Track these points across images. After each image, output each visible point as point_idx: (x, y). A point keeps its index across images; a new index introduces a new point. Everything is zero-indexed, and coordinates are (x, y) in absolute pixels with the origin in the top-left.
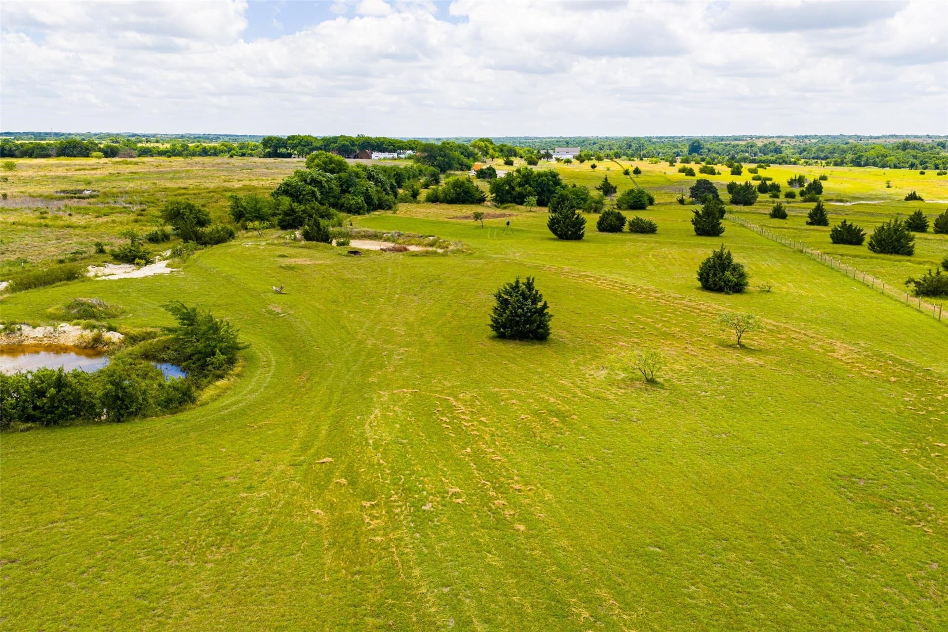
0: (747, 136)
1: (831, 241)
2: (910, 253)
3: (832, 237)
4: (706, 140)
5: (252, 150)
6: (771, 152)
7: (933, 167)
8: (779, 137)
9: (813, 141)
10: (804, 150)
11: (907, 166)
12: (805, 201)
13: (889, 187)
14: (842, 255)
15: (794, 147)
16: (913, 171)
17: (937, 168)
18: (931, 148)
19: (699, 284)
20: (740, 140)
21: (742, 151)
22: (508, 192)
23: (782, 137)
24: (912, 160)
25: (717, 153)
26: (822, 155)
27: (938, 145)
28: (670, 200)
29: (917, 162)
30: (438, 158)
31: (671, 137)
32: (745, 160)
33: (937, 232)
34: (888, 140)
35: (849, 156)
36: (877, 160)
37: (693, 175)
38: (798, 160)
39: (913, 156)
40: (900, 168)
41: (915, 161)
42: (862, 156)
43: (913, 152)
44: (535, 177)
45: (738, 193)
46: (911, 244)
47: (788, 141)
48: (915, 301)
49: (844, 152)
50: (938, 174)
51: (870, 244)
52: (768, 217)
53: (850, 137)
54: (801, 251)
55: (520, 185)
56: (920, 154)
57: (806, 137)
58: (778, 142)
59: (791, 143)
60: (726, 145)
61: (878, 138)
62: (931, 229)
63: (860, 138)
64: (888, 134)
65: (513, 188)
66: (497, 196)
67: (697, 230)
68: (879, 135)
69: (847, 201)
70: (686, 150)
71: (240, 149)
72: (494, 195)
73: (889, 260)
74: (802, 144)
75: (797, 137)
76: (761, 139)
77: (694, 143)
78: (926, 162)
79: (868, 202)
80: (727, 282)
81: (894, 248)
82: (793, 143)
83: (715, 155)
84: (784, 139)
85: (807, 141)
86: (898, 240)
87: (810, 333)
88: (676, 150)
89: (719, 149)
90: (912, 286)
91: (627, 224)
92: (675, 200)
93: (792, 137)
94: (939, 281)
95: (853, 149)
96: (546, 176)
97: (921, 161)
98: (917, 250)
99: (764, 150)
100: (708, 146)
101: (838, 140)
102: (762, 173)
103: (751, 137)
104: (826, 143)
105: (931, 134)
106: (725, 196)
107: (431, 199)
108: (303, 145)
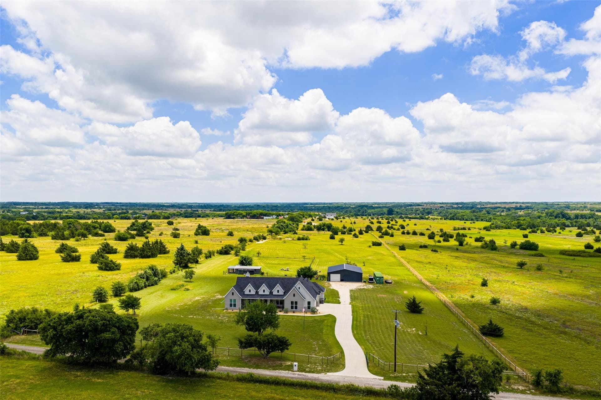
22: (320, 228)
30: (295, 219)
72: (317, 229)
107: (302, 230)
108: (240, 214)
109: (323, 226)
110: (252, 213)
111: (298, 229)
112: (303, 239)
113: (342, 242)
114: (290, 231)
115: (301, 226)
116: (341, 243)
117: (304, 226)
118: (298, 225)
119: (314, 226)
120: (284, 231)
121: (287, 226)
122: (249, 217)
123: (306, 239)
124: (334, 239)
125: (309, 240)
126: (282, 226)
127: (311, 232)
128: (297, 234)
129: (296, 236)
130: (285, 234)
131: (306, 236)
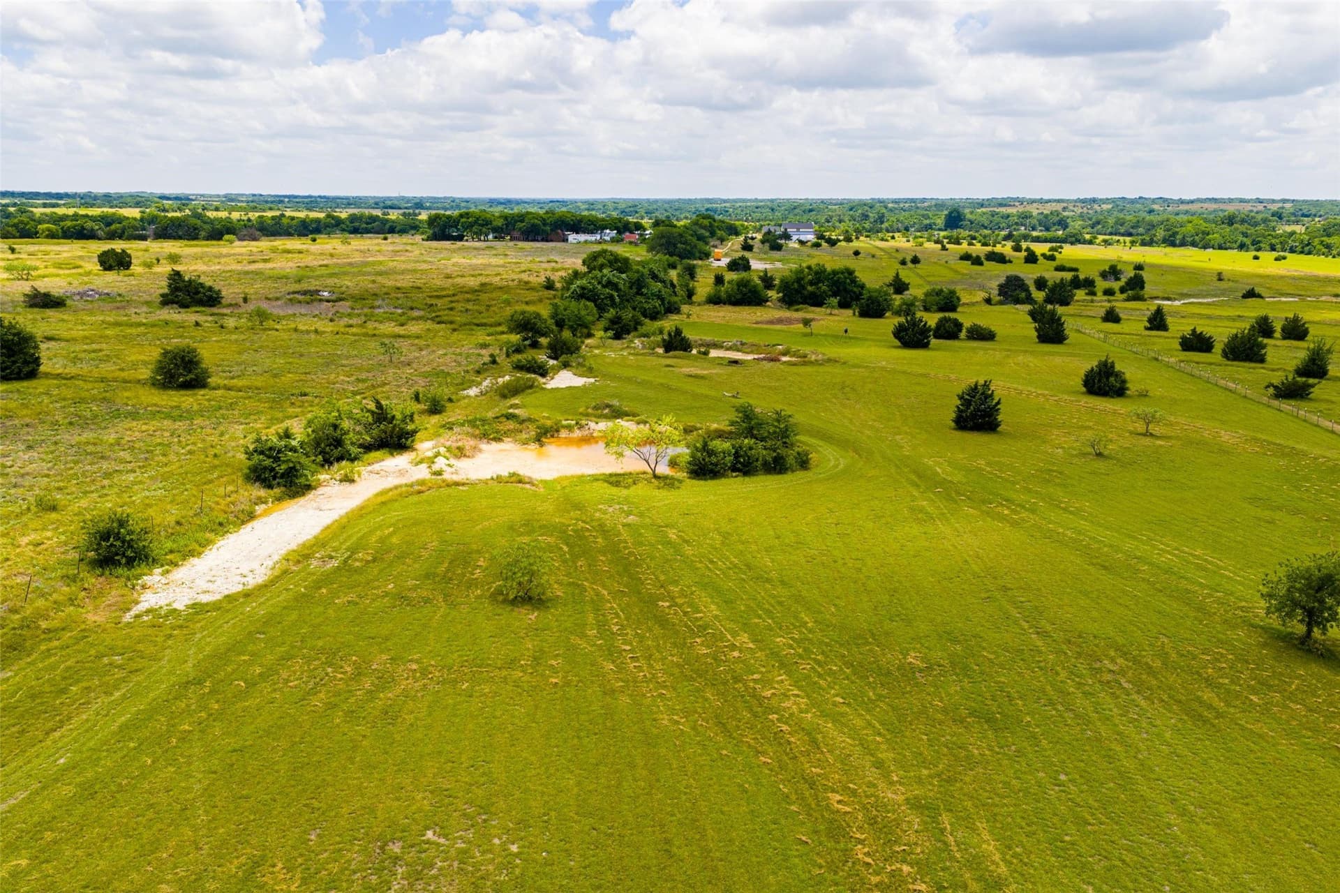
1: (1180, 348)
2: (1262, 360)
3: (1181, 344)
4: (961, 205)
5: (367, 223)
6: (1054, 224)
7: (1268, 248)
8: (1058, 201)
9: (1105, 207)
10: (1098, 223)
11: (1235, 246)
12: (1128, 299)
13: (1220, 279)
14: (1197, 363)
15: (1081, 216)
16: (1243, 253)
17: (1273, 249)
18: (1265, 221)
19: (1084, 389)
20: (1005, 205)
21: (1017, 224)
22: (798, 291)
23: (1063, 201)
24: (1241, 238)
25: (988, 229)
26: (1123, 230)
27: (1273, 215)
28: (973, 299)
29: (1248, 241)
30: (679, 245)
32: (1025, 238)
33: (1284, 338)
34: (1205, 205)
35: (1160, 233)
36: (1197, 238)
37: (981, 263)
38: (1094, 237)
39: (1243, 233)
40: (1226, 249)
41: (1245, 240)
42: (1177, 233)
43: (1243, 228)
44: (829, 274)
46: (1263, 351)
47: (1071, 208)
48: (1276, 403)
49: (1152, 226)
50: (1276, 259)
51: (1224, 351)
52: (1100, 320)
53: (1154, 201)
54: (1157, 359)
55: (811, 283)
56: (1251, 231)
57: (1094, 200)
58: (1059, 209)
59: (1075, 209)
60: (991, 214)
61: (1192, 202)
62: (1278, 335)
63: (1165, 201)
64: (1204, 197)
65: (804, 288)
66: (784, 296)
67: (1039, 337)
68: (1192, 198)
69: (1175, 299)
71: (352, 222)
72: (781, 295)
73: (1244, 367)
74: (1090, 212)
75: (1084, 201)
76: (1035, 205)
77: (951, 213)
78: (1259, 242)
79: (1200, 300)
80: (1112, 387)
81: (1247, 355)
82: (1079, 210)
84: (1065, 205)
85: (1096, 206)
86: (1251, 349)
87: (1197, 425)
89: (985, 220)
90: (1271, 390)
91: (964, 331)
92: (979, 299)
93: (1076, 201)
94: (1294, 384)
95: (1165, 223)
96: (842, 273)
97: (1254, 240)
98: (1268, 358)
99: (1045, 222)
101: (1138, 206)
102: (1061, 258)
103: (1020, 201)
104: (1122, 210)
105: (1261, 197)
108: (480, 225)
110: (526, 219)
111: (694, 298)
118: (691, 270)
122: (515, 233)
130: (616, 338)
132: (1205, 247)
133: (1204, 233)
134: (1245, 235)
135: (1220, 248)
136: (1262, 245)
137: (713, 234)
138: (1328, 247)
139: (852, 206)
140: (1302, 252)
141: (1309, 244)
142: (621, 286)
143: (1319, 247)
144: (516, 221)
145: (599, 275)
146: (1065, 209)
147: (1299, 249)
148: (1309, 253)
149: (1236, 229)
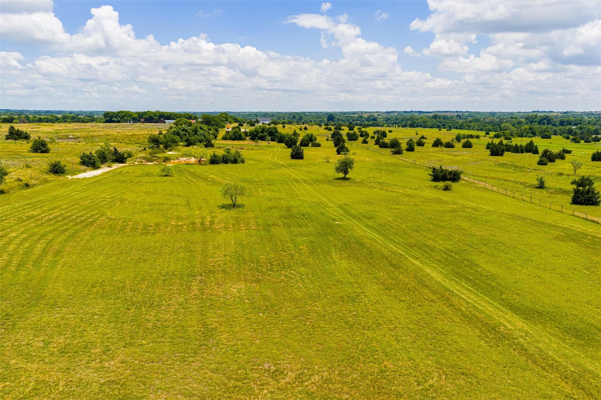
0: (359, 112)
4: (336, 113)
6: (371, 120)
8: (377, 112)
9: (395, 114)
10: (389, 119)
13: (417, 135)
17: (449, 127)
19: (337, 153)
20: (355, 114)
21: (356, 120)
22: (256, 135)
23: (379, 112)
25: (343, 121)
26: (398, 122)
28: (323, 139)
30: (212, 122)
31: (316, 112)
32: (357, 124)
35: (409, 122)
36: (422, 124)
37: (331, 130)
38: (384, 124)
42: (415, 122)
44: (267, 129)
45: (351, 136)
47: (382, 115)
49: (407, 120)
52: (361, 143)
57: (392, 112)
58: (376, 115)
60: (347, 117)
61: (430, 112)
63: (420, 112)
65: (258, 134)
66: (252, 138)
67: (335, 145)
70: (326, 120)
72: (250, 137)
75: (387, 112)
76: (367, 114)
77: (330, 116)
82: (384, 116)
83: (341, 122)
85: (392, 114)
88: (320, 120)
89: (344, 119)
90: (392, 152)
91: (310, 144)
92: (325, 139)
93: (385, 112)
95: (411, 119)
96: (272, 128)
99: (368, 119)
100: (338, 117)
102: (363, 129)
103: (362, 112)
106: (345, 138)
107: (225, 138)
108: (127, 116)
109: (261, 132)
110: (148, 114)
111: (217, 138)
112: (225, 160)
113: (346, 172)
114: (201, 141)
115: (222, 133)
116: (341, 175)
117: (227, 132)
118: (217, 131)
119: (245, 133)
120: (186, 141)
121: (195, 131)
122: (142, 120)
123: (235, 161)
124: (301, 158)
125: (243, 162)
126: (183, 130)
127: (241, 142)
128: (212, 146)
129: (210, 152)
130: (187, 146)
131: (233, 151)
132: (424, 127)
133: (425, 122)
134: (440, 122)
135: (431, 127)
136: (446, 126)
137: (227, 120)
138: (469, 126)
139: (290, 114)
140: (459, 129)
141: (462, 125)
142: (189, 131)
143: (465, 126)
144: (143, 115)
145: (180, 127)
146: (379, 115)
147: (459, 127)
148: (462, 129)
149: (437, 120)
